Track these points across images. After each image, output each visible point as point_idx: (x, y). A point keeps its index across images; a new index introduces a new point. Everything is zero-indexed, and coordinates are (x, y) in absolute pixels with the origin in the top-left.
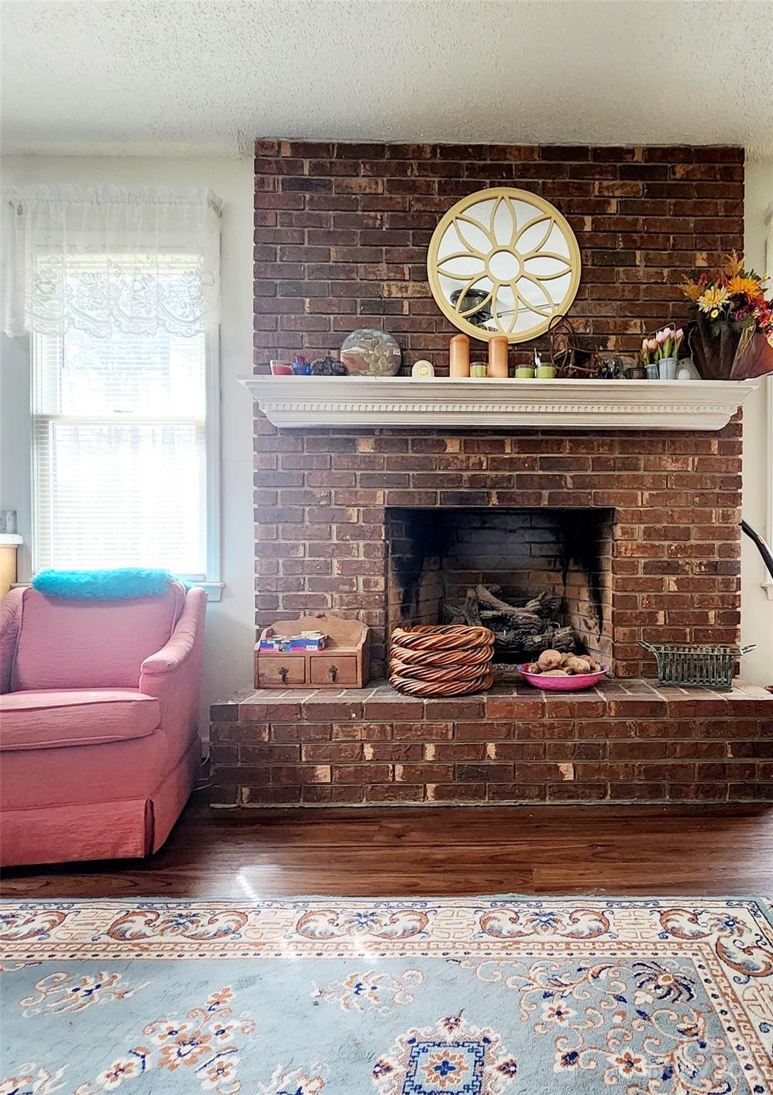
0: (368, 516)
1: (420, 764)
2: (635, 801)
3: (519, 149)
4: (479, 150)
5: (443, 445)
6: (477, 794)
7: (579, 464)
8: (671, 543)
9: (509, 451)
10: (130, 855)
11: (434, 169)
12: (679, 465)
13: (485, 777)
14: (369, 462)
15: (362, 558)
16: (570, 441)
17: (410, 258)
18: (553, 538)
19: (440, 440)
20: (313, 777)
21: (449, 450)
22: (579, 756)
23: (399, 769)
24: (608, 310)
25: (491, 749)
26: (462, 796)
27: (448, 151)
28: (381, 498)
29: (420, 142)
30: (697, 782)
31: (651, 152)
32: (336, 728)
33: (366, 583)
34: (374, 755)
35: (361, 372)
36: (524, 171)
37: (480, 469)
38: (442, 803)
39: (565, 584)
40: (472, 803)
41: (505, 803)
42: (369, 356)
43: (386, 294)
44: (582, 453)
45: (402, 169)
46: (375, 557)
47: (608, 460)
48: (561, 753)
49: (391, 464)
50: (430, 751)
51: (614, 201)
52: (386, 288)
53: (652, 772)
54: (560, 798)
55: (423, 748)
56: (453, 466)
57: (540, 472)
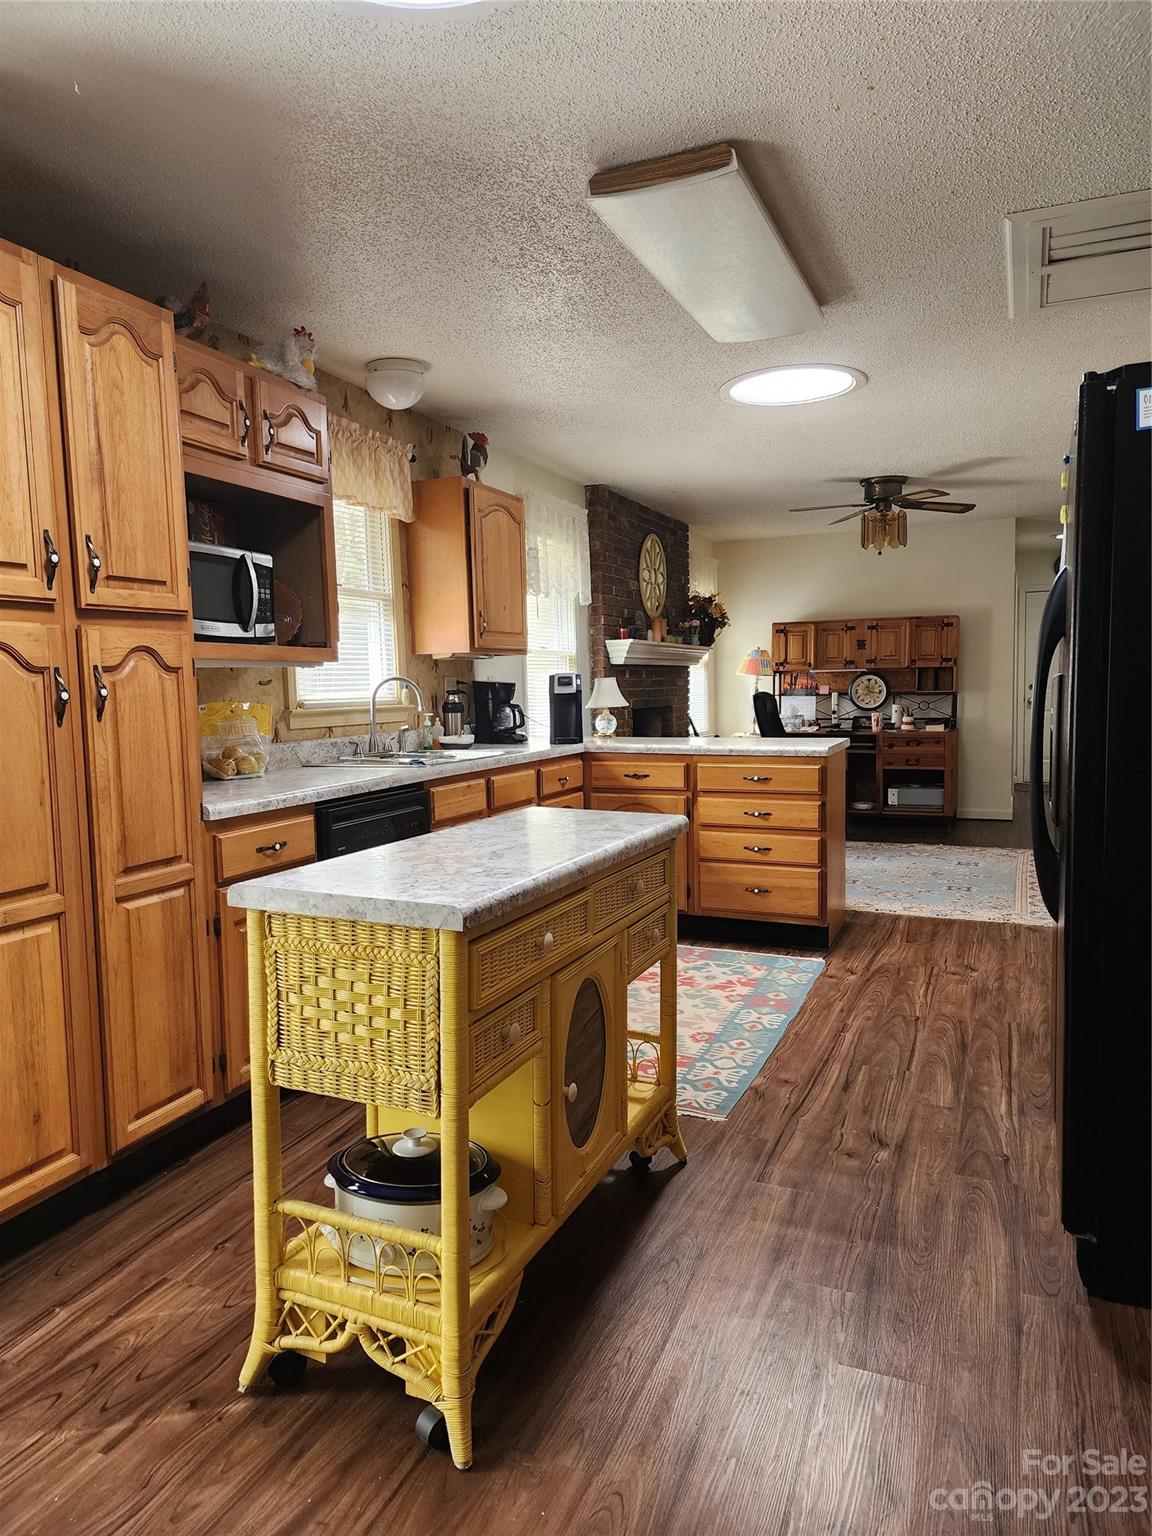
12: (681, 683)
37: (649, 687)
43: (630, 587)
44: (666, 678)
47: (670, 681)
49: (633, 684)
52: (630, 584)
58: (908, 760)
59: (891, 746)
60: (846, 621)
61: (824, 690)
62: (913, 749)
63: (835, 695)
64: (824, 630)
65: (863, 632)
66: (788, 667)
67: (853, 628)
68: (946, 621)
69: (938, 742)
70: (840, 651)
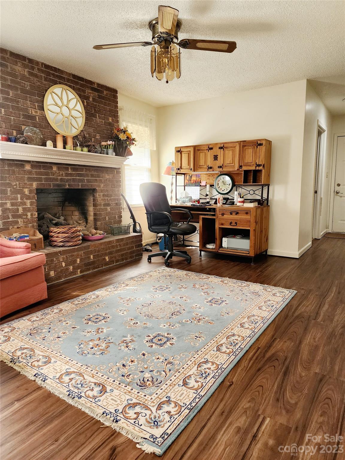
0: (31, 191)
1: (76, 265)
2: (119, 263)
3: (67, 72)
4: (56, 69)
5: (52, 168)
6: (89, 270)
7: (87, 175)
8: (108, 198)
9: (70, 171)
10: (44, 298)
11: (43, 71)
12: (109, 177)
13: (90, 265)
14: (30, 172)
15: (29, 206)
16: (85, 168)
17: (38, 101)
18: (62, 196)
19: (50, 166)
20: (49, 275)
21: (54, 169)
22: (109, 254)
23: (71, 267)
24: (91, 130)
25: (92, 257)
26: (86, 271)
27: (47, 67)
28: (35, 185)
29: (38, 60)
30: (129, 256)
31: (99, 85)
32: (55, 259)
33: (32, 215)
34: (65, 265)
35: (32, 142)
36: (68, 80)
37: (63, 176)
38: (82, 274)
39: (62, 210)
40: (88, 272)
41: (95, 270)
42: (34, 137)
43: (30, 113)
44: (88, 173)
45: (33, 68)
46: (34, 206)
47: (94, 174)
48: (106, 254)
49: (37, 173)
50: (78, 260)
51: (91, 97)
52: (30, 111)
53: (122, 255)
54: (106, 266)
55: (76, 260)
56: (55, 175)
57: (78, 178)
58: (231, 223)
59: (223, 214)
60: (209, 145)
61: (203, 183)
62: (234, 217)
63: (208, 186)
64: (199, 150)
65: (216, 151)
66: (182, 171)
67: (212, 149)
68: (259, 142)
69: (247, 213)
70: (205, 162)
